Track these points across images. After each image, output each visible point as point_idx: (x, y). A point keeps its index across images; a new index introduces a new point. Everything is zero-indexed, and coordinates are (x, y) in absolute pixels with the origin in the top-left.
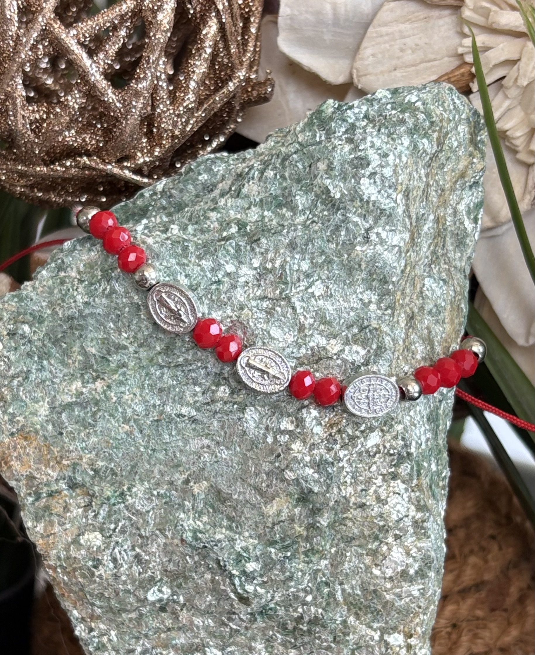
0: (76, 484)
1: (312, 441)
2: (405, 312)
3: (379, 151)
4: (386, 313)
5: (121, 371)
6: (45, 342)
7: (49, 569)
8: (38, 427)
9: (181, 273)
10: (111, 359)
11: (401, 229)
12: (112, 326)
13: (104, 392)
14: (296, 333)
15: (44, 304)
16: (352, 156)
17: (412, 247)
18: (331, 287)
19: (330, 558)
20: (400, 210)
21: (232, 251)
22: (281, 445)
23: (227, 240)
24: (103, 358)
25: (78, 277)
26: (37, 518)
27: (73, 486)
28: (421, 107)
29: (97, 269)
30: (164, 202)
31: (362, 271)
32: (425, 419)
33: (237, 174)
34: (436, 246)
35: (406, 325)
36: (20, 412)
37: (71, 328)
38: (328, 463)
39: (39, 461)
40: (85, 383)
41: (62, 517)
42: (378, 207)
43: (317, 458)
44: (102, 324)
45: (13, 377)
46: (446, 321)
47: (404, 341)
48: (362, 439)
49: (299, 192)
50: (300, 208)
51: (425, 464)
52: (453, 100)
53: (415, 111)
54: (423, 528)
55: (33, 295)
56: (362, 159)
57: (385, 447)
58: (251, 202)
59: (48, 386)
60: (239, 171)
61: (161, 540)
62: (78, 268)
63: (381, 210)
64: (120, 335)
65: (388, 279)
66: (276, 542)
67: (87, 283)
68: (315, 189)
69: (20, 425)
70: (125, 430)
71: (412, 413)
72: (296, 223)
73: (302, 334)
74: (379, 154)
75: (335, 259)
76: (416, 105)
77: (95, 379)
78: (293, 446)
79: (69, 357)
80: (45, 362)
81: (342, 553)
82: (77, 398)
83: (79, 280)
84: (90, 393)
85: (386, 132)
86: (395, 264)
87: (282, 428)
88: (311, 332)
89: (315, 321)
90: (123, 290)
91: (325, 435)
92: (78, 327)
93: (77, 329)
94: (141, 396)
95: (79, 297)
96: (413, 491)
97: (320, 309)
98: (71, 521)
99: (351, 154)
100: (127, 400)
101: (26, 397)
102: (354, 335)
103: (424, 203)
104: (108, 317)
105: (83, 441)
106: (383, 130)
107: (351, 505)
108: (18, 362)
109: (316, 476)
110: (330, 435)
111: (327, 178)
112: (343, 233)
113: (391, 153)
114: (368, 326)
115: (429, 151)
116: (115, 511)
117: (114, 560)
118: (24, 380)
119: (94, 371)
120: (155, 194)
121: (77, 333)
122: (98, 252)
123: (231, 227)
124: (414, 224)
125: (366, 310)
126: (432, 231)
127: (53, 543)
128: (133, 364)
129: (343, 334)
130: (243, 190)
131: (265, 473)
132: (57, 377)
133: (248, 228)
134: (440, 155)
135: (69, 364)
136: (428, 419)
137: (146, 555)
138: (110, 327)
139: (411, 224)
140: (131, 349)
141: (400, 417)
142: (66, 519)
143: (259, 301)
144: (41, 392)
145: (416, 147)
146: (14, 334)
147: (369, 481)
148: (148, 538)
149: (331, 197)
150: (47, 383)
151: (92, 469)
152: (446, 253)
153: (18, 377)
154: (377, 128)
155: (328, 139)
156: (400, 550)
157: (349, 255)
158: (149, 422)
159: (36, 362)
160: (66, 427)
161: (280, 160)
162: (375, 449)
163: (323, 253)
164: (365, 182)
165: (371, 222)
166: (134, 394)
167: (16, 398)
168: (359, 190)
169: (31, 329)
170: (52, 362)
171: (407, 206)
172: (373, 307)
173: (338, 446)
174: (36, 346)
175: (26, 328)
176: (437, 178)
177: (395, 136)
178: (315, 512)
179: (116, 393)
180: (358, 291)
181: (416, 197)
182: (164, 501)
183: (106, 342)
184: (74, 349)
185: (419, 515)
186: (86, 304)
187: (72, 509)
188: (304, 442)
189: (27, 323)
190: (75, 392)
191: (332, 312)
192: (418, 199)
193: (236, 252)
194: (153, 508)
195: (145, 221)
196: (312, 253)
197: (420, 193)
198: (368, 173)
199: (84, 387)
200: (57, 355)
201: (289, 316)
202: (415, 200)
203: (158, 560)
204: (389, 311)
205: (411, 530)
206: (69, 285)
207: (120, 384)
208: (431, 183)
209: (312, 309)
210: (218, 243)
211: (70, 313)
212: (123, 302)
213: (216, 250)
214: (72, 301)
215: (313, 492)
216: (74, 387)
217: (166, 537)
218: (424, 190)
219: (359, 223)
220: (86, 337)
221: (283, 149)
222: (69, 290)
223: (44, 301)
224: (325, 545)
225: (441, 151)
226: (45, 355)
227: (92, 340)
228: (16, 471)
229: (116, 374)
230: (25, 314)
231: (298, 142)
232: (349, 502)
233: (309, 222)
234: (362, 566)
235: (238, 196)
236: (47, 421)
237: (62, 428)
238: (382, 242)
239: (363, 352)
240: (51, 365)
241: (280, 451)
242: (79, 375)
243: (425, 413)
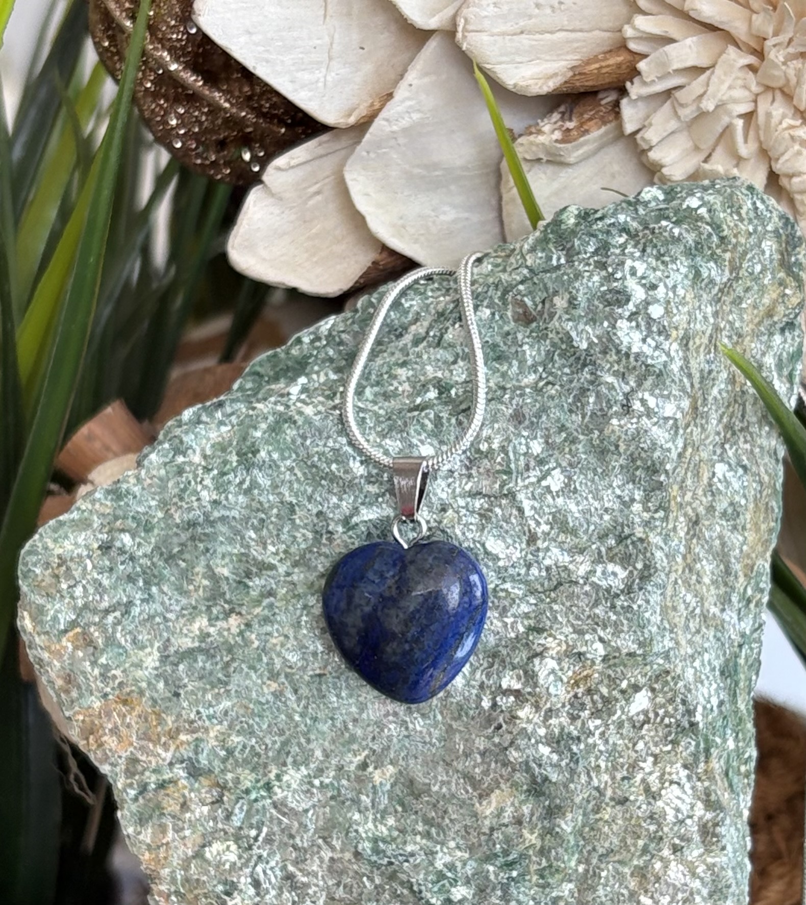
0: (199, 769)
1: (548, 705)
2: (685, 515)
3: (644, 281)
4: (657, 516)
5: (266, 602)
6: (155, 560)
7: (159, 896)
8: (144, 685)
9: (354, 459)
10: (251, 584)
11: (677, 393)
12: (253, 536)
13: (241, 633)
14: (524, 546)
15: (153, 503)
16: (605, 288)
17: (695, 419)
18: (575, 478)
19: (577, 880)
20: (675, 367)
21: (430, 426)
22: (502, 711)
23: (422, 410)
24: (240, 582)
25: (203, 463)
26: (142, 820)
27: (195, 772)
28: (706, 216)
29: (231, 452)
30: (331, 352)
31: (620, 454)
32: (717, 673)
33: (438, 312)
34: (731, 418)
35: (687, 533)
36: (116, 663)
37: (193, 538)
38: (572, 738)
39: (145, 736)
40: (212, 620)
41: (179, 819)
42: (643, 363)
43: (557, 731)
44: (237, 532)
45: (107, 612)
46: (748, 526)
47: (684, 558)
48: (623, 702)
49: (527, 340)
50: (530, 362)
51: (718, 740)
52: (754, 203)
53: (697, 221)
54: (715, 835)
55: (136, 489)
56: (618, 292)
57: (657, 715)
58: (458, 354)
59: (158, 624)
60: (440, 308)
61: (327, 854)
62: (203, 450)
63: (647, 366)
64: (265, 548)
65: (658, 466)
66: (496, 856)
67: (215, 472)
68: (550, 336)
69: (117, 682)
70: (272, 690)
71: (697, 664)
72: (523, 384)
73: (532, 548)
74: (644, 285)
75: (581, 437)
76: (699, 212)
77: (227, 615)
78: (521, 714)
79: (190, 581)
80: (154, 589)
81: (594, 872)
82: (201, 642)
83: (204, 468)
84: (220, 633)
85: (655, 252)
86: (670, 445)
87: (505, 686)
88: (546, 544)
89: (552, 528)
90: (269, 483)
91: (569, 696)
92: (203, 537)
93: (201, 541)
94: (296, 638)
95: (204, 494)
96: (699, 779)
97: (559, 511)
98: (192, 825)
99: (602, 285)
100: (275, 645)
101: (126, 641)
102: (610, 549)
103: (712, 355)
104: (247, 523)
105: (210, 705)
106: (649, 250)
107: (607, 800)
108: (115, 588)
109: (555, 757)
110: (576, 696)
111: (569, 320)
112: (592, 400)
113: (661, 285)
114: (630, 535)
115: (718, 279)
116: (258, 811)
117: (256, 884)
118: (122, 615)
119: (226, 602)
120: (318, 339)
121: (201, 546)
122: (233, 426)
123: (428, 390)
124: (697, 386)
125: (626, 511)
126: (725, 395)
127: (165, 858)
128: (284, 591)
129: (594, 547)
130: (446, 337)
131: (480, 753)
132: (171, 611)
133: (453, 392)
134: (735, 285)
135: (190, 592)
136: (722, 673)
137: (304, 875)
138: (250, 538)
139: (692, 386)
140: (282, 569)
141: (679, 671)
142: (184, 822)
143: (469, 499)
144: (149, 634)
145: (698, 274)
146: (109, 548)
147: (634, 766)
148: (306, 851)
149: (573, 347)
150: (158, 619)
151: (223, 747)
152: (748, 427)
153: (114, 611)
154: (640, 246)
155: (570, 261)
156: (681, 867)
157: (601, 431)
158: (307, 678)
159: (140, 589)
160: (185, 686)
161: (499, 293)
162: (642, 717)
163: (562, 428)
164: (623, 324)
165: (632, 384)
166: (286, 637)
167: (111, 641)
168: (614, 338)
169: (133, 540)
170: (165, 589)
171: (686, 359)
172: (637, 507)
173: (587, 712)
174: (141, 566)
175: (126, 539)
176: (730, 318)
177: (667, 259)
178: (553, 812)
179: (258, 635)
180: (615, 484)
181: (700, 346)
182: (329, 794)
183: (244, 559)
184: (197, 570)
185: (709, 816)
186: (215, 503)
187: (193, 806)
188: (537, 707)
189: (128, 531)
190: (198, 633)
191: (577, 515)
192: (702, 349)
193: (436, 426)
194: (314, 806)
195: (303, 380)
196: (546, 429)
197: (705, 340)
198: (627, 314)
199: (212, 625)
200: (173, 579)
201: (514, 521)
202: (698, 352)
203: (321, 883)
204: (661, 514)
205: (696, 837)
206: (191, 476)
207: (265, 620)
208: (722, 326)
209: (547, 510)
210: (409, 415)
211: (191, 516)
212: (269, 501)
213: (405, 424)
214: (194, 498)
215: (550, 782)
216: (196, 626)
217: (333, 849)
218: (711, 336)
219: (616, 385)
220: (215, 551)
221: (504, 277)
222: (189, 483)
223: (153, 499)
224: (570, 860)
225: (737, 279)
226: (151, 578)
227: (223, 557)
228: (110, 750)
229: (259, 606)
230: (125, 518)
231: (527, 267)
232: (604, 796)
233: (541, 384)
234: (625, 892)
235: (438, 344)
236: (157, 675)
237: (179, 687)
238: (649, 413)
239: (622, 574)
240: (164, 593)
241: (501, 720)
242: (204, 608)
243: (717, 664)
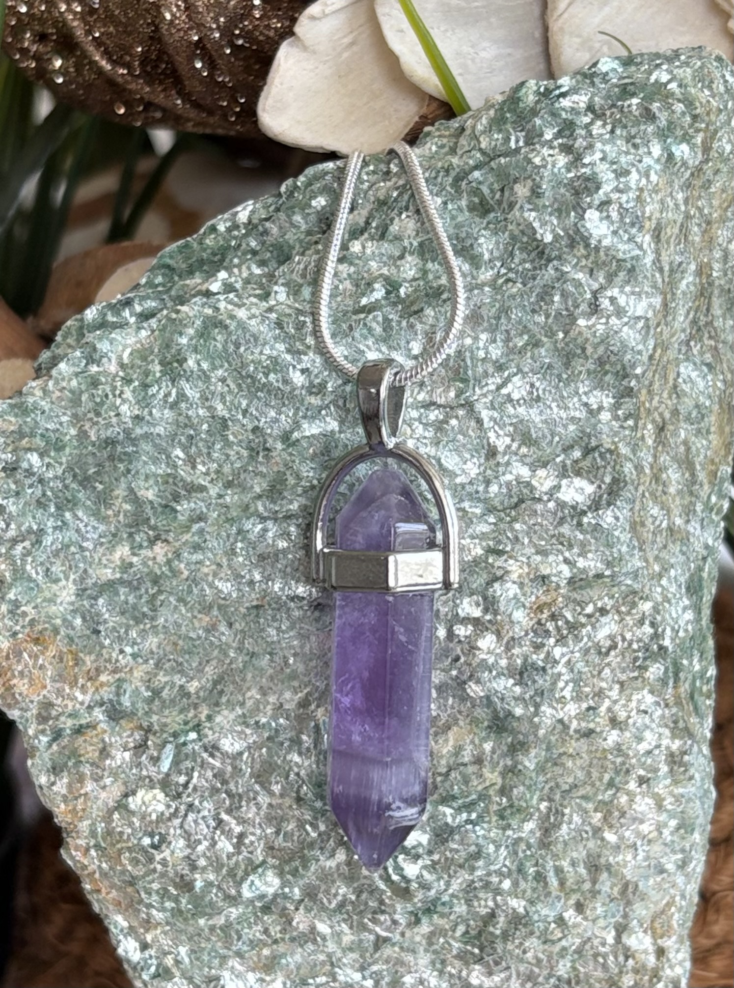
0: (121, 712)
1: (511, 634)
2: (653, 421)
3: (615, 167)
4: (625, 425)
5: (196, 527)
6: (67, 482)
7: (76, 850)
8: (58, 621)
9: (294, 367)
10: (179, 508)
11: (649, 290)
12: (181, 455)
13: (169, 562)
14: (482, 461)
15: (65, 419)
16: (572, 174)
17: (665, 317)
18: (537, 384)
19: (539, 818)
20: (648, 260)
21: (378, 330)
22: (460, 641)
23: (369, 312)
24: (166, 506)
25: (121, 374)
26: (56, 770)
27: (115, 714)
28: (677, 91)
29: (153, 361)
30: (253, 242)
31: (587, 358)
32: (684, 590)
34: (697, 312)
35: (655, 441)
36: (27, 598)
37: (111, 458)
38: (536, 669)
39: (60, 677)
40: (135, 549)
41: (98, 767)
42: (614, 257)
43: (519, 661)
44: (163, 451)
45: (14, 541)
46: (713, 429)
47: (652, 468)
48: (589, 628)
49: (483, 232)
50: (487, 256)
51: (685, 662)
52: (723, 76)
53: (667, 97)
54: (681, 764)
55: (44, 404)
56: (587, 179)
57: (624, 639)
58: (405, 248)
59: (73, 554)
61: (264, 799)
62: (120, 357)
63: (618, 260)
64: (194, 467)
65: (628, 370)
66: (454, 798)
67: (137, 383)
68: (510, 227)
69: (27, 619)
70: (204, 624)
71: (664, 582)
72: (479, 282)
73: (492, 463)
74: (615, 172)
75: (545, 339)
76: (669, 87)
77: (152, 542)
78: (481, 643)
79: (108, 506)
80: (68, 515)
81: (557, 810)
82: (122, 573)
83: (123, 378)
84: (144, 564)
85: (624, 134)
86: (640, 347)
87: (462, 614)
88: (506, 458)
89: (513, 440)
90: (198, 395)
91: (531, 623)
92: (123, 457)
93: (121, 461)
94: (230, 567)
95: (124, 408)
96: (667, 705)
97: (521, 421)
98: (114, 774)
99: (569, 171)
100: (207, 575)
101: (37, 573)
102: (576, 462)
103: (682, 246)
104: (173, 441)
105: (135, 643)
106: (618, 132)
107: (571, 732)
108: (24, 514)
109: (518, 689)
110: (539, 623)
111: (531, 210)
112: (557, 298)
113: (634, 170)
114: (597, 447)
115: (691, 162)
116: (187, 755)
117: (187, 836)
118: (33, 545)
119: (151, 528)
120: (236, 226)
121: (121, 467)
122: (153, 331)
123: (373, 290)
124: (666, 280)
125: (593, 420)
126: (692, 288)
127: (84, 810)
128: (215, 515)
129: (558, 460)
130: (391, 228)
131: (435, 687)
132: (88, 539)
133: (402, 291)
134: (705, 167)
135: (109, 517)
136: (688, 590)
137: (238, 824)
138: (177, 457)
139: (663, 281)
140: (213, 491)
141: (647, 590)
142: (104, 770)
143: (422, 410)
144: (63, 565)
145: (671, 156)
146: (15, 469)
147: (600, 694)
148: (240, 796)
149: (536, 240)
150: (73, 549)
151: (148, 688)
152: (712, 321)
153: (22, 541)
154: (609, 127)
155: (529, 142)
156: (648, 800)
157: (566, 333)
158: (243, 610)
159: (52, 515)
160: (105, 622)
161: (450, 179)
162: (608, 643)
163: (526, 330)
164: (592, 216)
165: (601, 280)
166: (219, 565)
167: (19, 574)
168: (582, 230)
169: (42, 460)
170: (80, 514)
171: (658, 252)
172: (605, 416)
173: (552, 641)
174: (52, 489)
175: (34, 459)
176: (700, 203)
177: (638, 141)
178: (517, 748)
179: (188, 564)
180: (581, 391)
181: (671, 237)
182: (266, 735)
183: (171, 480)
184: (116, 492)
185: (676, 745)
186: (138, 419)
187: (114, 752)
188: (498, 634)
189: (36, 450)
190: (118, 563)
191: (540, 425)
192: (672, 240)
193: (384, 330)
194: (249, 748)
195: (223, 275)
196: (507, 331)
197: (676, 230)
198: (597, 202)
199: (134, 554)
200: (89, 503)
201: (471, 433)
202: (668, 243)
203: (258, 832)
204: (630, 422)
205: (664, 769)
206: (108, 389)
207: (194, 548)
208: (692, 213)
209: (507, 421)
210: (354, 317)
211: (109, 433)
212: (198, 416)
213: (351, 328)
214: (112, 414)
215: (513, 716)
216: (117, 555)
217: (271, 794)
218: (682, 225)
219: (583, 281)
220: (137, 472)
221: (455, 161)
222: (107, 396)
223: (64, 414)
224: (532, 798)
225: (707, 160)
226: (66, 503)
227: (147, 477)
228: (20, 694)
229: (188, 532)
230: (32, 435)
231: (480, 150)
232: (568, 728)
233: (501, 281)
234: (587, 828)
235: (382, 237)
236: (72, 611)
237: (98, 623)
238: (620, 312)
239: (590, 489)
240: (79, 519)
241: (459, 652)
242: (125, 536)
243: (682, 579)
